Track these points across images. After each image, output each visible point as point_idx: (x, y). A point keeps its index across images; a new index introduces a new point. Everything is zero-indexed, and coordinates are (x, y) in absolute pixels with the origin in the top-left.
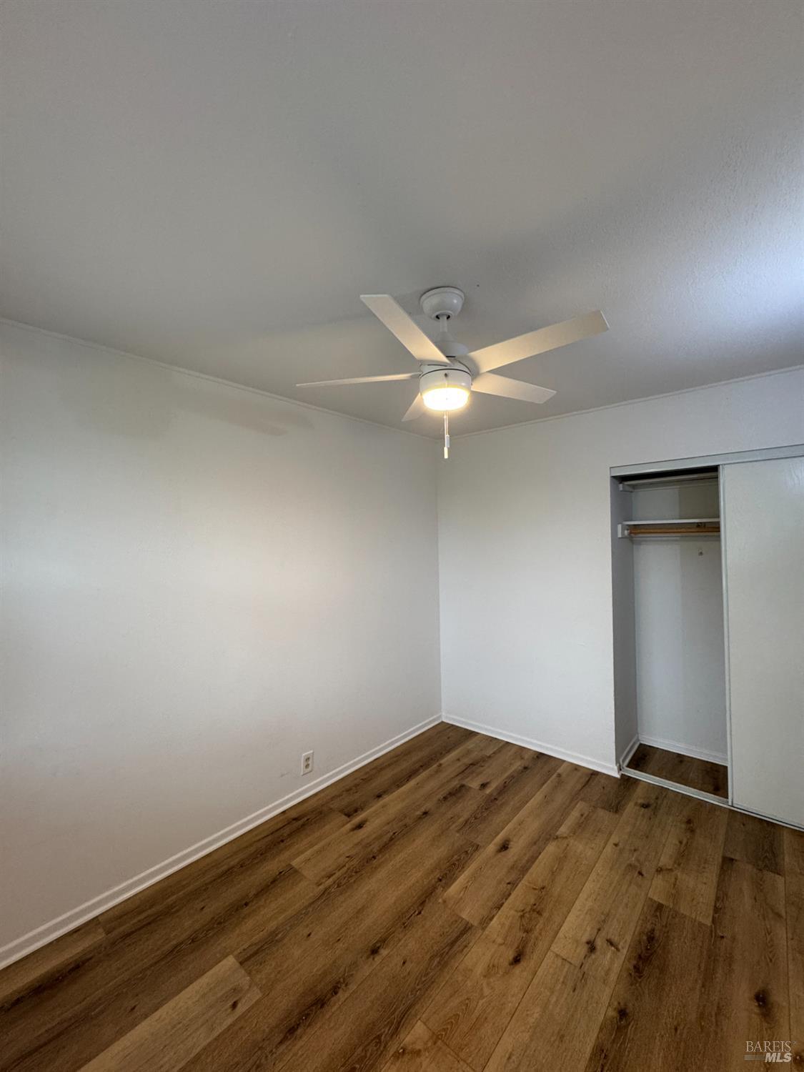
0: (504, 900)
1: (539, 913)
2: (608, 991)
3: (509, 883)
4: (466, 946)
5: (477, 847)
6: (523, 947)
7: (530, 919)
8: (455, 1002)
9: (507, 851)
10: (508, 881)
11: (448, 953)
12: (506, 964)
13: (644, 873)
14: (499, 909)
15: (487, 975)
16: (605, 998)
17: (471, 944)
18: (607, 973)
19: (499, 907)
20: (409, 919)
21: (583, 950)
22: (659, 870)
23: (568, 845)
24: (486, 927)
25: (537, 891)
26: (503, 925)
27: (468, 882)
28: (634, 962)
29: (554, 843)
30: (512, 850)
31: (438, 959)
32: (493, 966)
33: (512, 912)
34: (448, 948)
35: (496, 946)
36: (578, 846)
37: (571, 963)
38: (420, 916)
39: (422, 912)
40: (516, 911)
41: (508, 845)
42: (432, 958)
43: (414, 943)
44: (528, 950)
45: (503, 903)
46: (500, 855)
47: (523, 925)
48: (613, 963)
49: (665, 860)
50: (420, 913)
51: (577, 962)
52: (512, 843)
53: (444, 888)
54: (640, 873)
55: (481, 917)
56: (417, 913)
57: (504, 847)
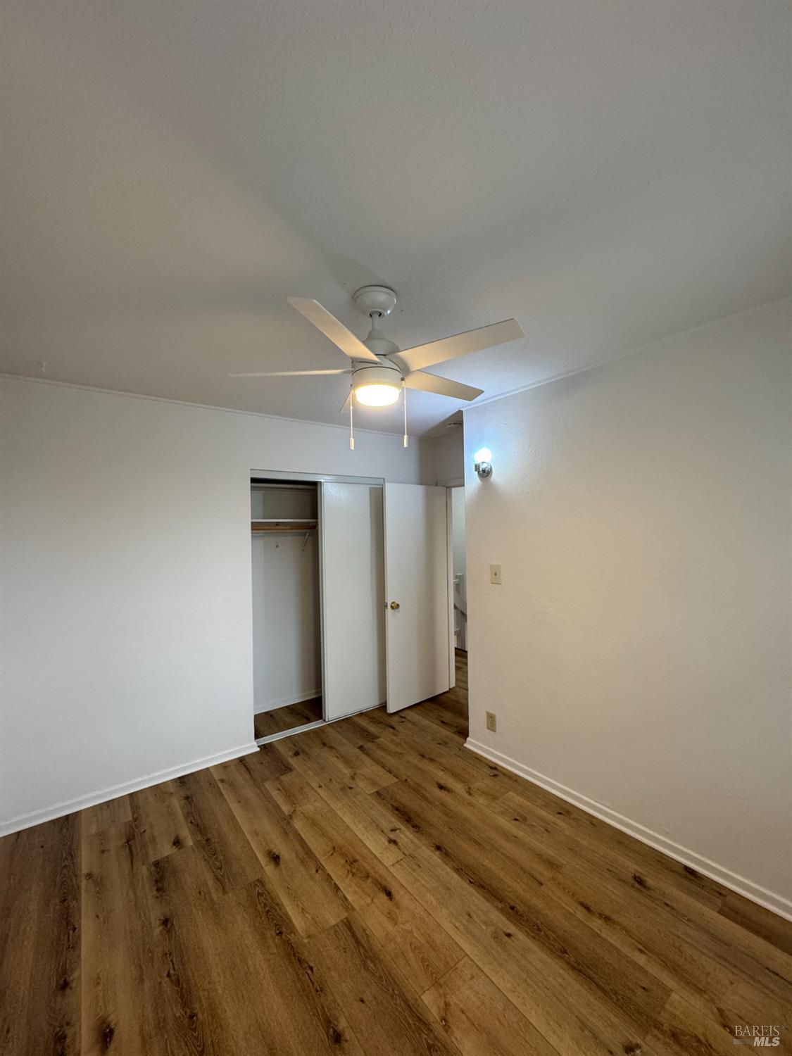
0: (333, 882)
1: (355, 861)
2: (423, 848)
3: (317, 871)
4: (364, 930)
5: (261, 882)
6: (380, 885)
7: (358, 869)
8: (411, 955)
9: (281, 856)
10: (314, 871)
11: (366, 951)
12: (389, 902)
13: (351, 786)
14: (339, 889)
15: (395, 921)
16: (428, 852)
17: (364, 925)
18: (412, 842)
19: (337, 888)
20: (313, 983)
21: (392, 846)
22: (353, 778)
23: (302, 813)
24: (352, 906)
25: (335, 854)
26: (355, 892)
27: (298, 905)
28: (409, 826)
29: (295, 821)
30: (282, 853)
31: (369, 962)
32: (389, 914)
33: (347, 880)
34: (361, 949)
35: (372, 904)
36: (308, 808)
37: (401, 860)
38: (315, 970)
39: (312, 964)
40: (347, 877)
41: (274, 854)
42: (366, 968)
43: (344, 984)
44: (384, 883)
45: (335, 884)
46: (282, 866)
47: (362, 877)
48: (406, 836)
49: (347, 771)
50: (311, 969)
51: (401, 856)
52: (275, 850)
53: (291, 933)
54: (351, 788)
55: (341, 907)
56: (310, 972)
57: (275, 859)
